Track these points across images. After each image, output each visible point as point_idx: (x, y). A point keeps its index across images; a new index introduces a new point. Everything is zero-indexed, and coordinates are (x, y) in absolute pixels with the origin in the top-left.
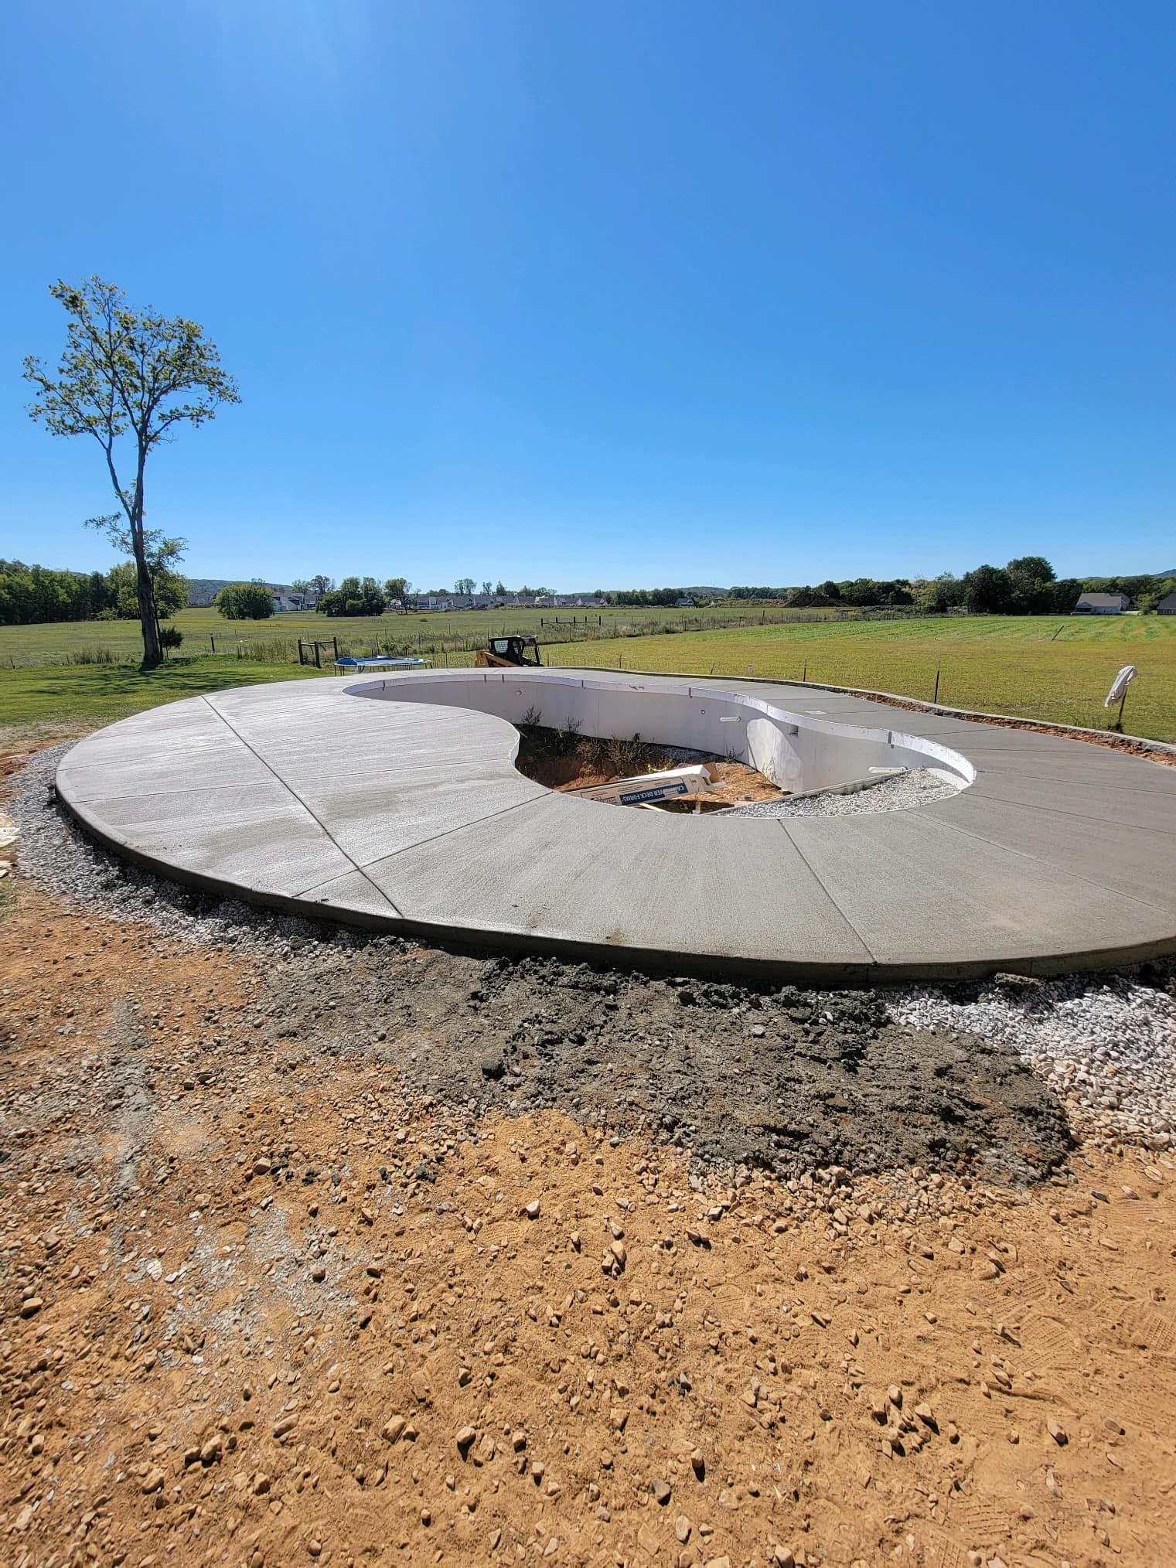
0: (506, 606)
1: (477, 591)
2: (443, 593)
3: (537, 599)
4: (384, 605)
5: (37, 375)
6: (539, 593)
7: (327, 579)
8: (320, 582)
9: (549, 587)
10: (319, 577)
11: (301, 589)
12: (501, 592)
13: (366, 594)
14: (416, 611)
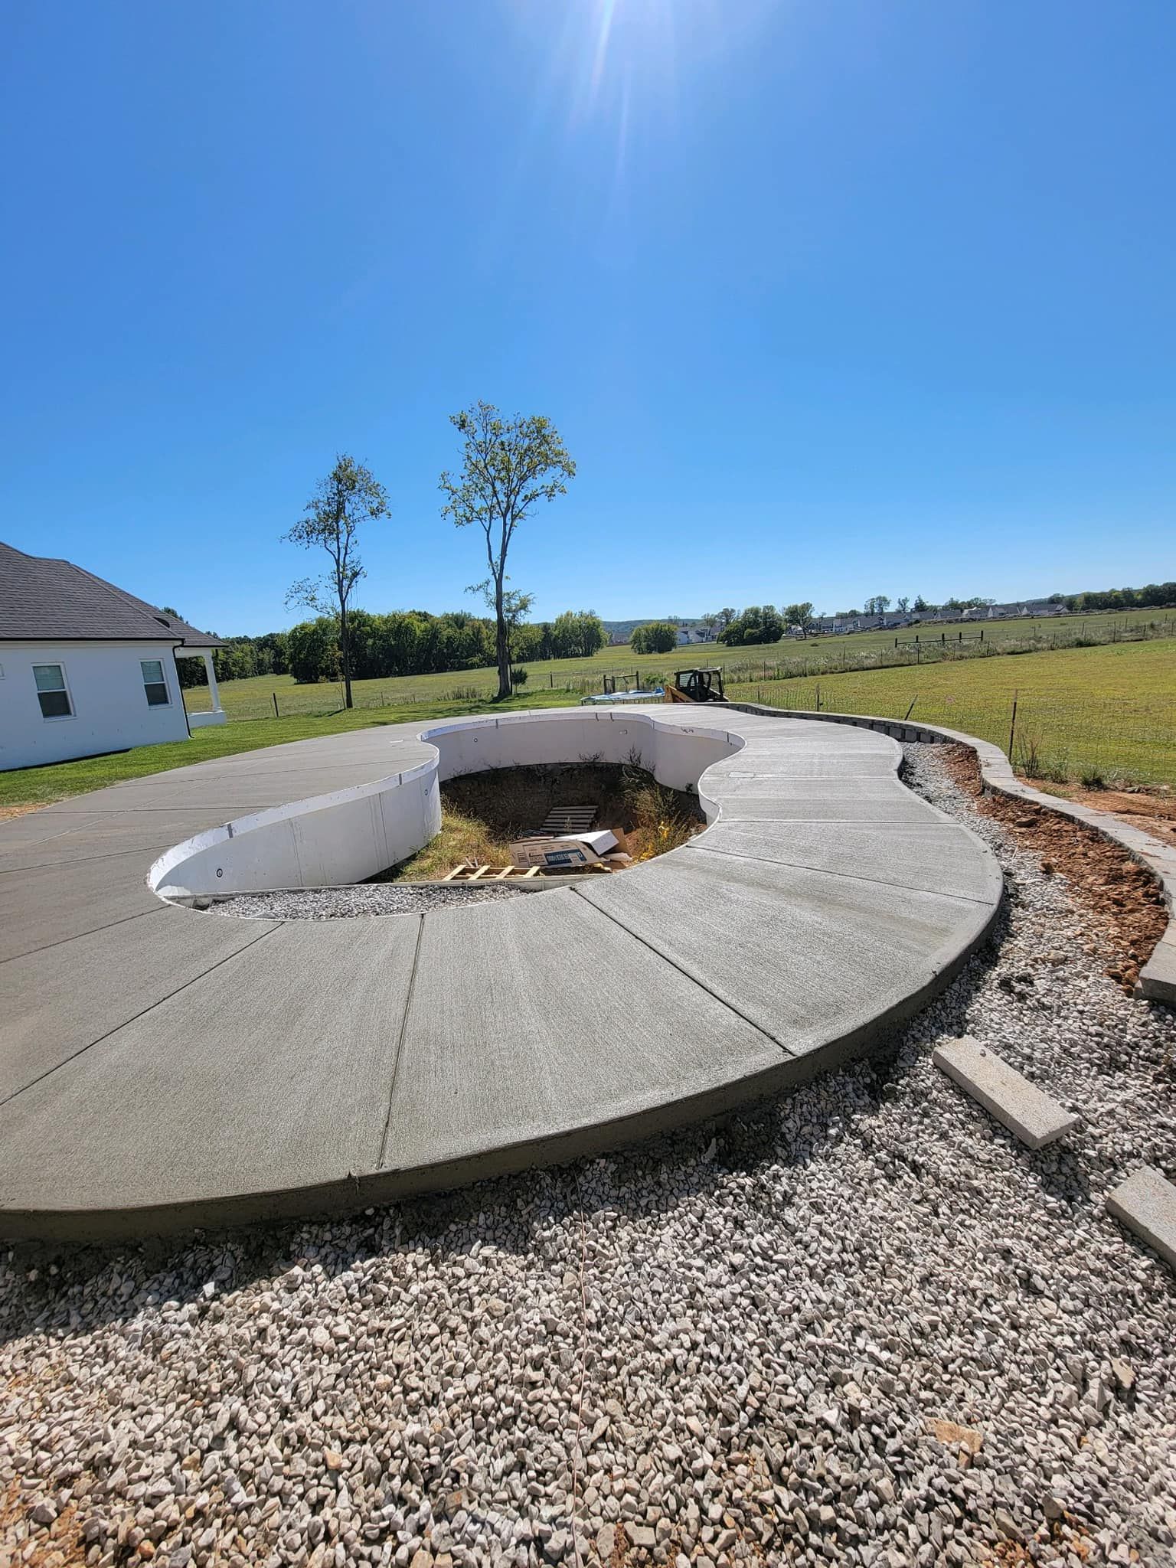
0: (923, 623)
1: (892, 608)
2: (854, 614)
3: (966, 611)
4: (782, 631)
5: (447, 485)
6: (969, 605)
7: (733, 611)
8: (727, 614)
9: (984, 596)
10: (726, 610)
11: (710, 622)
12: (920, 607)
13: (765, 623)
14: (816, 635)
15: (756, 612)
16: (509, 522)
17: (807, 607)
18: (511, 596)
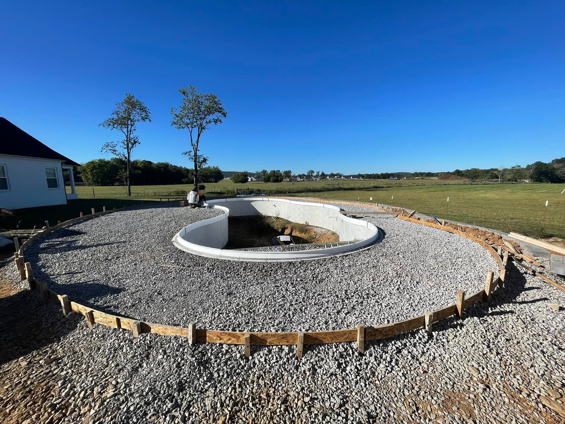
4: (283, 179)
7: (266, 171)
13: (277, 175)
15: (274, 172)
16: (200, 130)
17: (290, 172)
18: (200, 157)
